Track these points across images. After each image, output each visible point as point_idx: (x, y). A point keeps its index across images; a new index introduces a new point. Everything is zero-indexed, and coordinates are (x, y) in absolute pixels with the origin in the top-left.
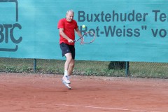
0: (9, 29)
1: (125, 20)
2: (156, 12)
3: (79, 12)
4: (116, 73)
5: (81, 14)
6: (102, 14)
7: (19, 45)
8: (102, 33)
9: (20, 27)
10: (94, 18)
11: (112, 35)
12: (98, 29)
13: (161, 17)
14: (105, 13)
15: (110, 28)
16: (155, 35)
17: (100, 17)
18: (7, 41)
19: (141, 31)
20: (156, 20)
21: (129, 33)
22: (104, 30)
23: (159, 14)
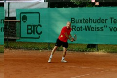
0: (35, 27)
1: (96, 22)
2: (112, 18)
3: (72, 19)
4: (91, 50)
5: (73, 19)
6: (84, 19)
7: (41, 35)
8: (84, 29)
9: (41, 26)
10: (80, 21)
11: (89, 30)
12: (81, 27)
13: (114, 21)
14: (85, 19)
15: (88, 27)
16: (111, 30)
17: (83, 21)
18: (34, 34)
19: (104, 28)
20: (112, 22)
21: (98, 29)
22: (84, 28)
23: (113, 20)
